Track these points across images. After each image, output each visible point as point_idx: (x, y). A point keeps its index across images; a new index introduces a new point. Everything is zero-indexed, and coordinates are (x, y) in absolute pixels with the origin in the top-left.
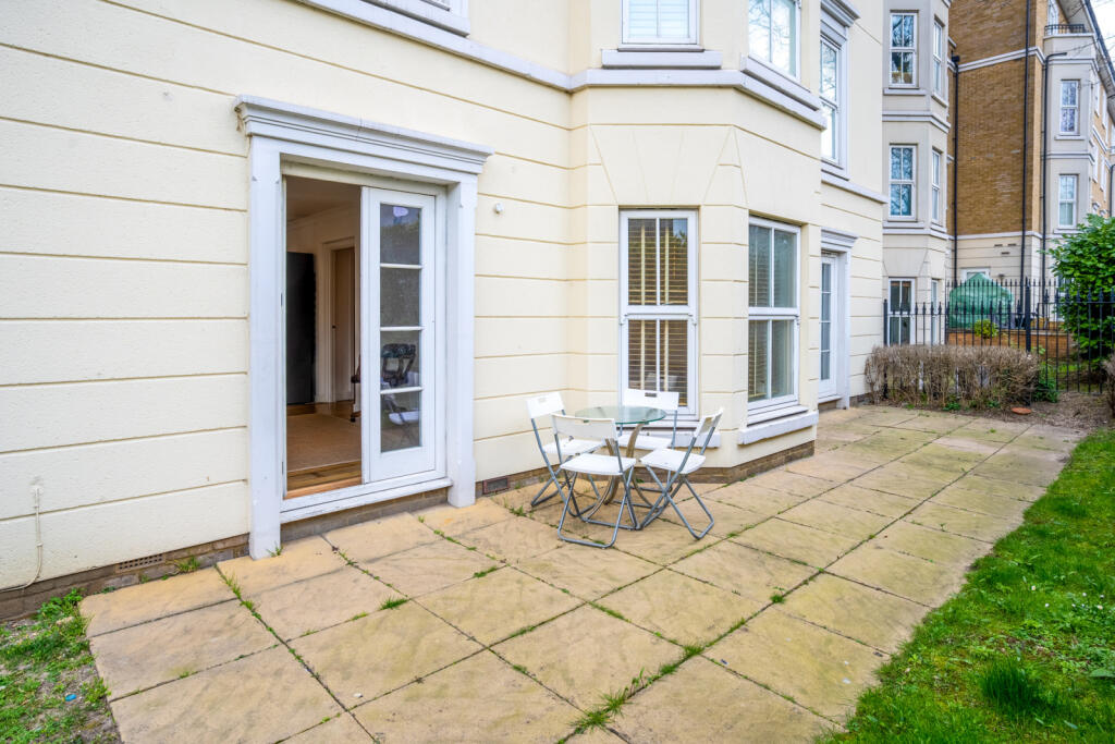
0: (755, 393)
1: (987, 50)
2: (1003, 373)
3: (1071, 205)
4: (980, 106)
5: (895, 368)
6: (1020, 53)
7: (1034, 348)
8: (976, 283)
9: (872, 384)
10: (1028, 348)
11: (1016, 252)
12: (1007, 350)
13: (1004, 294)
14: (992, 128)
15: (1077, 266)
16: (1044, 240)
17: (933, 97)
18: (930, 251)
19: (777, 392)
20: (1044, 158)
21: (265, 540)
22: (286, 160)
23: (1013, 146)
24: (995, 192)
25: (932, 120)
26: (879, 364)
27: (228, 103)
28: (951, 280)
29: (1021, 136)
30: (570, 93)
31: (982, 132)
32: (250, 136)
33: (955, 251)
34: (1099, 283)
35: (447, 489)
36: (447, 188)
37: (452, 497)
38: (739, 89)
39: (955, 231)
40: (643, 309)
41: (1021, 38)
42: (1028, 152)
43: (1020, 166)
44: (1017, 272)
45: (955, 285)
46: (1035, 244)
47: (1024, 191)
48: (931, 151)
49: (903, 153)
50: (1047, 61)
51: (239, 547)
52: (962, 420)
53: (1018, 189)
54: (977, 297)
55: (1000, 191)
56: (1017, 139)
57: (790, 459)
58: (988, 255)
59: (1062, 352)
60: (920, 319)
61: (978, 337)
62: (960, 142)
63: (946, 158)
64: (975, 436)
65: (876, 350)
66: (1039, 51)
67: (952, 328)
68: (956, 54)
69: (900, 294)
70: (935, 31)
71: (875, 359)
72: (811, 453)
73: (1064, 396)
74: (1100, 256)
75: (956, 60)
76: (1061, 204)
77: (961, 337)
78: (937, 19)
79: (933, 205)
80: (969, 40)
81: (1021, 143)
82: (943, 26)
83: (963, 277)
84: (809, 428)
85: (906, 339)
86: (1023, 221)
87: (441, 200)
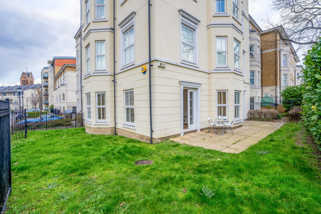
0: (235, 117)
1: (268, 49)
2: (272, 114)
3: (286, 80)
4: (267, 60)
5: (252, 114)
6: (274, 50)
7: (277, 110)
8: (266, 97)
9: (249, 117)
10: (276, 110)
11: (274, 90)
12: (272, 110)
13: (272, 99)
14: (269, 65)
15: (284, 95)
16: (280, 88)
17: (258, 61)
18: (258, 92)
19: (238, 117)
20: (280, 71)
21: (182, 134)
22: (184, 87)
23: (274, 69)
24: (270, 78)
25: (258, 66)
26: (250, 113)
27: (178, 81)
28: (261, 96)
29: (275, 67)
30: (209, 73)
31: (267, 66)
32: (181, 85)
33: (262, 90)
34: (288, 98)
35: (196, 130)
36: (196, 89)
37: (197, 131)
38: (233, 73)
39: (262, 86)
40: (219, 105)
41: (274, 47)
42: (277, 70)
43: (275, 73)
44: (275, 94)
45: (262, 98)
46: (278, 89)
47: (276, 78)
48: (258, 72)
49: (252, 73)
50: (280, 51)
51: (179, 135)
52: (265, 122)
53: (275, 78)
54: (267, 100)
55: (271, 78)
56: (274, 67)
57: (240, 127)
58: (269, 91)
59: (284, 111)
60: (256, 105)
61: (267, 108)
62: (263, 68)
63: (260, 73)
64: (267, 124)
65: (249, 111)
66: (278, 49)
67: (262, 106)
68: (262, 49)
69: (252, 100)
70: (258, 48)
71: (249, 112)
72: (242, 126)
73: (282, 118)
74: (288, 93)
75: (261, 51)
76: (284, 80)
77: (264, 108)
78: (258, 46)
79: (258, 82)
80: (264, 47)
81: (275, 68)
82: (259, 47)
83: (264, 96)
84: (242, 122)
85: (253, 109)
86: (276, 84)
87: (195, 90)
